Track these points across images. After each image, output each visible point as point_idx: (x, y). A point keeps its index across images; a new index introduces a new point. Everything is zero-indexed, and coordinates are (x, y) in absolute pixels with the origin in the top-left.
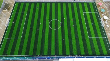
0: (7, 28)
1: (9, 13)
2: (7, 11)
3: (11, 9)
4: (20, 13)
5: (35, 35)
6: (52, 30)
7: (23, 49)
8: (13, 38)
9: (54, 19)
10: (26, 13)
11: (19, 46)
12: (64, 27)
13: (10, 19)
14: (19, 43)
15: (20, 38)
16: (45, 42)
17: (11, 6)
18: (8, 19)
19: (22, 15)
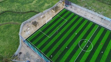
0: (46, 24)
1: (55, 14)
2: (54, 11)
3: (58, 12)
4: (62, 18)
5: (61, 42)
6: (79, 49)
7: (45, 47)
8: (44, 34)
9: (87, 40)
10: (66, 20)
11: (44, 42)
12: (93, 54)
13: (52, 18)
14: (46, 40)
15: (49, 37)
16: (65, 55)
17: (59, 10)
18: (51, 18)
19: (63, 20)
